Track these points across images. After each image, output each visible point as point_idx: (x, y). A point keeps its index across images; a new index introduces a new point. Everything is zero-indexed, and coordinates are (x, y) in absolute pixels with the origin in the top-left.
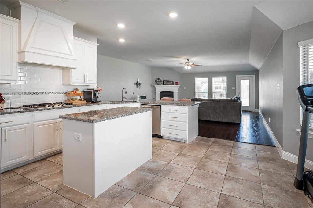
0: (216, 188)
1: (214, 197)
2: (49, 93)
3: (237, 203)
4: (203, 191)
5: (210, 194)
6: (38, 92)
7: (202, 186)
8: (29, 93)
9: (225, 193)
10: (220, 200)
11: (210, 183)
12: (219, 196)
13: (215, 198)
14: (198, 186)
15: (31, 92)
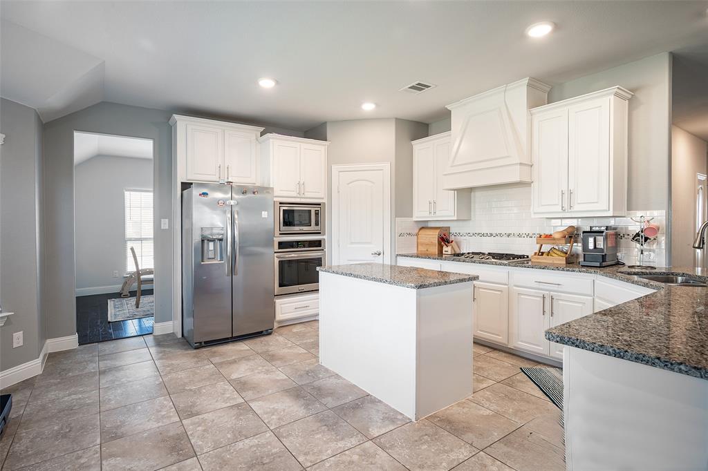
0: (212, 458)
1: (203, 442)
2: (519, 235)
3: (158, 458)
4: (229, 439)
5: (213, 441)
6: (503, 233)
7: (240, 445)
8: (491, 235)
9: (189, 461)
10: (189, 445)
11: (232, 459)
12: (197, 450)
13: (201, 443)
14: (247, 441)
15: (494, 232)
